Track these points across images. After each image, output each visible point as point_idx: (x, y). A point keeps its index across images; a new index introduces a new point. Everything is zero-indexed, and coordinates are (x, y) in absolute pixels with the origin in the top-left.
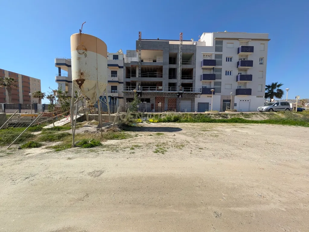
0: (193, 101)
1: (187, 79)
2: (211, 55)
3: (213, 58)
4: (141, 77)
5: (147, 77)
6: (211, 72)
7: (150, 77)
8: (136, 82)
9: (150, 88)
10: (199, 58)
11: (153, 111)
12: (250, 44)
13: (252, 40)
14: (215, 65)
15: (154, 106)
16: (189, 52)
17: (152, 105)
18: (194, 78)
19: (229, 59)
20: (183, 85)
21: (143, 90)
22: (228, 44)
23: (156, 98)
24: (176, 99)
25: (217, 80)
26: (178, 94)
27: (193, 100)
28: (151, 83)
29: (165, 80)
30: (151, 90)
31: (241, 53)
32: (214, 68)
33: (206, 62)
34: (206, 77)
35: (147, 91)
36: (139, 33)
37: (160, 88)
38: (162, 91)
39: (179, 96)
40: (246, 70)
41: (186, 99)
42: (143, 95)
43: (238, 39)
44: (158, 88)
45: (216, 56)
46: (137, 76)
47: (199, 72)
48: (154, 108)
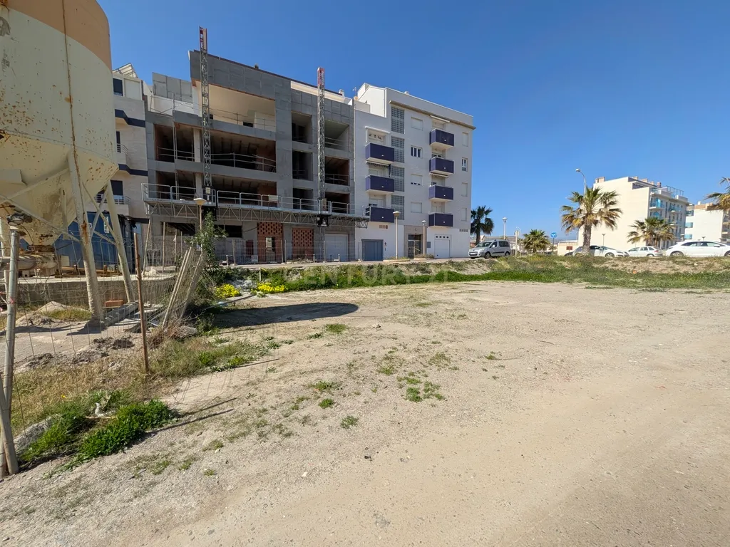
0: (351, 235)
1: (336, 183)
2: (384, 137)
3: (388, 144)
4: (212, 162)
5: (230, 164)
6: (385, 174)
7: (239, 165)
8: (194, 174)
9: (243, 196)
10: (360, 140)
11: (253, 260)
12: (449, 129)
13: (451, 121)
14: (393, 160)
15: (255, 248)
16: (337, 120)
17: (250, 244)
18: (351, 182)
19: (416, 152)
20: (330, 196)
21: (221, 201)
22: (414, 120)
23: (258, 225)
24: (312, 231)
25: (397, 193)
26: (319, 219)
27: (351, 232)
28: (243, 182)
29: (284, 180)
30: (244, 202)
31: (435, 144)
32: (390, 165)
33: (376, 150)
34: (376, 183)
35: (235, 206)
36: (201, 32)
37: (272, 198)
38: (279, 209)
39: (320, 223)
40: (443, 179)
41: (336, 231)
42: (221, 214)
43: (429, 114)
44: (267, 198)
45: (394, 140)
46: (197, 158)
47: (360, 170)
48: (255, 252)
